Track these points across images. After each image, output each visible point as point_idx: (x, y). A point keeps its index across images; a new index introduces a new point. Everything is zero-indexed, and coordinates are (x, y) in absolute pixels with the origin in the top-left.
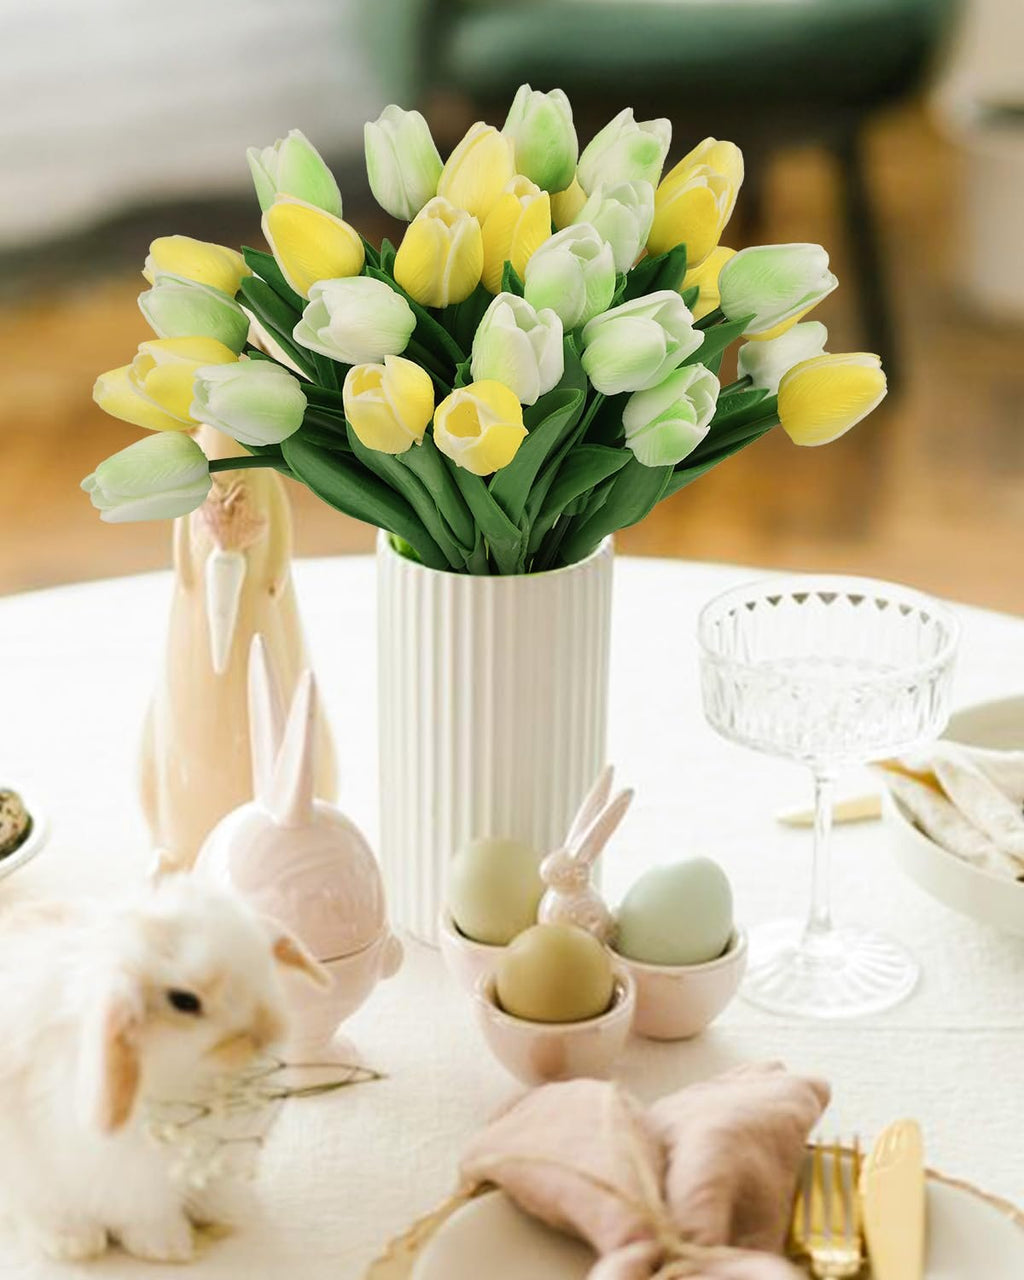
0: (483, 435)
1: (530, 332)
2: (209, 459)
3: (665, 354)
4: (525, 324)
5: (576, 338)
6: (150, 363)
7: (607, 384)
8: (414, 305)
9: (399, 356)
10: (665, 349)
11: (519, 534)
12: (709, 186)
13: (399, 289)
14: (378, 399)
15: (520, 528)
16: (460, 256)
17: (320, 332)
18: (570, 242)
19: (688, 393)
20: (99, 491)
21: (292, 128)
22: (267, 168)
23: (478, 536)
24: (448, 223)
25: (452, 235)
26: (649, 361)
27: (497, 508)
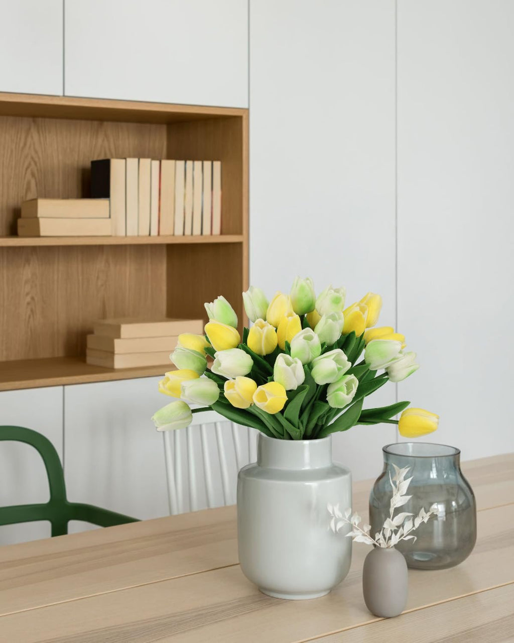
0: (268, 401)
1: (291, 366)
2: (192, 409)
3: (337, 372)
4: (289, 364)
5: (309, 367)
6: (168, 379)
7: (320, 380)
8: (253, 358)
9: (246, 376)
10: (337, 369)
11: (299, 430)
12: (360, 310)
13: (248, 352)
14: (235, 392)
15: (299, 428)
16: (267, 338)
17: (219, 368)
18: (303, 336)
19: (346, 383)
20: (156, 421)
21: (219, 296)
22: (211, 309)
23: (285, 430)
24: (262, 328)
25: (263, 332)
26: (332, 374)
27: (288, 423)
